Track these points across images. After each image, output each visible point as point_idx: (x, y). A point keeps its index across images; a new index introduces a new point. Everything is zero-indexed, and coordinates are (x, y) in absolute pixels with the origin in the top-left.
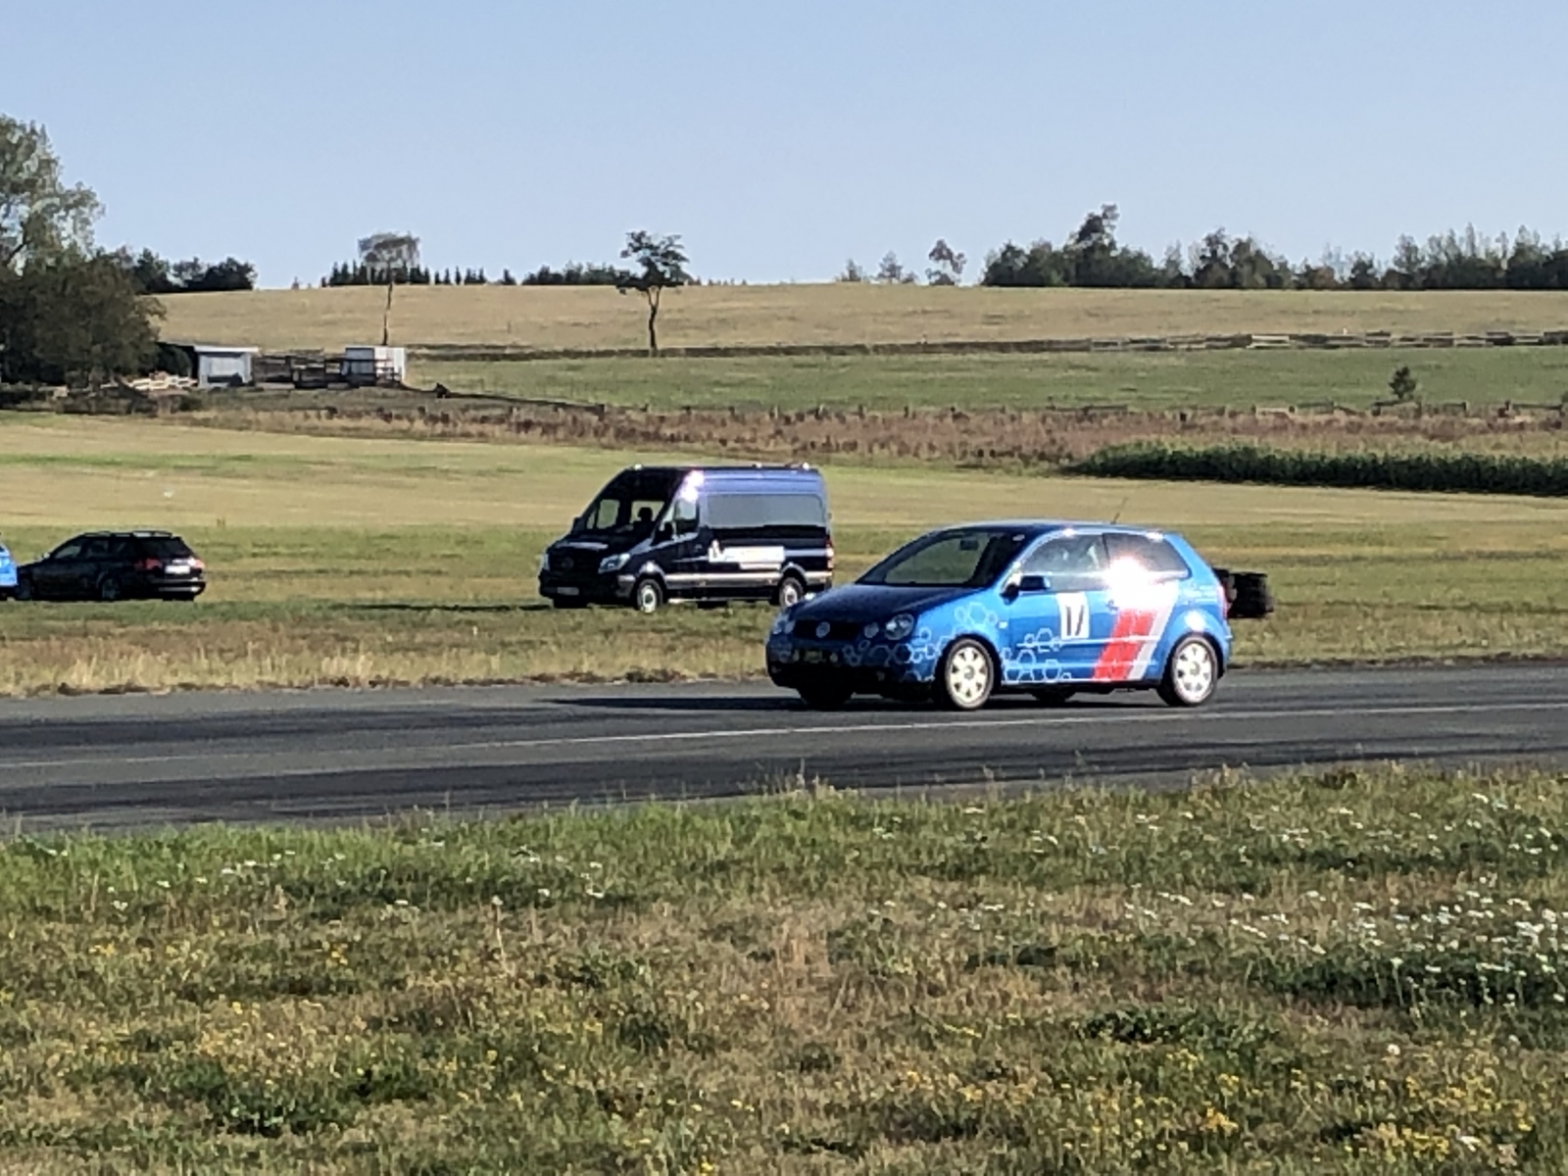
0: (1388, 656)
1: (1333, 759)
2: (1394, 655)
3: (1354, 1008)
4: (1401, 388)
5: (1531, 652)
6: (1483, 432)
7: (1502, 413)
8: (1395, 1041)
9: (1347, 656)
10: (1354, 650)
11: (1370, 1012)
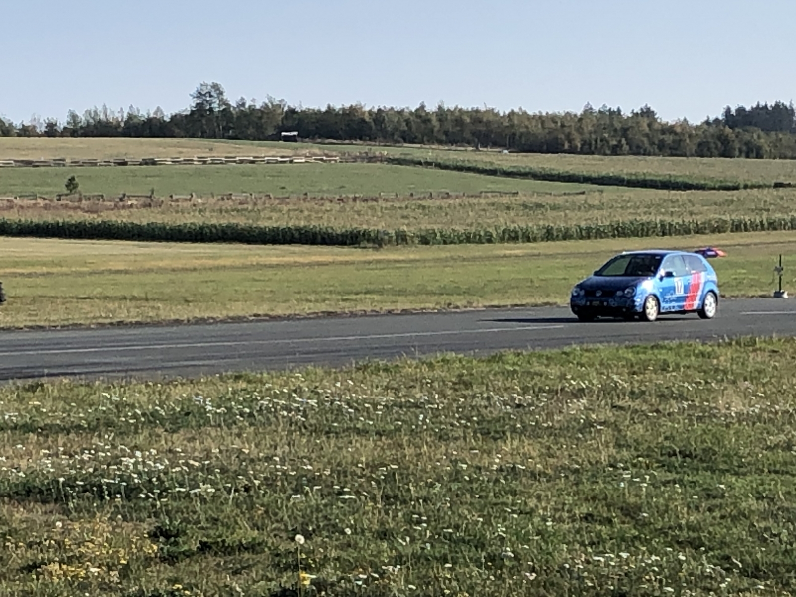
0: (62, 323)
1: (33, 377)
2: (66, 323)
3: (40, 504)
4: (72, 186)
5: (134, 320)
6: (112, 210)
7: (121, 200)
8: (60, 520)
9: (42, 324)
10: (45, 320)
11: (47, 505)
